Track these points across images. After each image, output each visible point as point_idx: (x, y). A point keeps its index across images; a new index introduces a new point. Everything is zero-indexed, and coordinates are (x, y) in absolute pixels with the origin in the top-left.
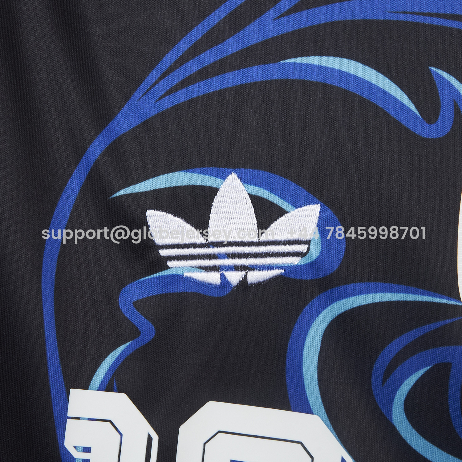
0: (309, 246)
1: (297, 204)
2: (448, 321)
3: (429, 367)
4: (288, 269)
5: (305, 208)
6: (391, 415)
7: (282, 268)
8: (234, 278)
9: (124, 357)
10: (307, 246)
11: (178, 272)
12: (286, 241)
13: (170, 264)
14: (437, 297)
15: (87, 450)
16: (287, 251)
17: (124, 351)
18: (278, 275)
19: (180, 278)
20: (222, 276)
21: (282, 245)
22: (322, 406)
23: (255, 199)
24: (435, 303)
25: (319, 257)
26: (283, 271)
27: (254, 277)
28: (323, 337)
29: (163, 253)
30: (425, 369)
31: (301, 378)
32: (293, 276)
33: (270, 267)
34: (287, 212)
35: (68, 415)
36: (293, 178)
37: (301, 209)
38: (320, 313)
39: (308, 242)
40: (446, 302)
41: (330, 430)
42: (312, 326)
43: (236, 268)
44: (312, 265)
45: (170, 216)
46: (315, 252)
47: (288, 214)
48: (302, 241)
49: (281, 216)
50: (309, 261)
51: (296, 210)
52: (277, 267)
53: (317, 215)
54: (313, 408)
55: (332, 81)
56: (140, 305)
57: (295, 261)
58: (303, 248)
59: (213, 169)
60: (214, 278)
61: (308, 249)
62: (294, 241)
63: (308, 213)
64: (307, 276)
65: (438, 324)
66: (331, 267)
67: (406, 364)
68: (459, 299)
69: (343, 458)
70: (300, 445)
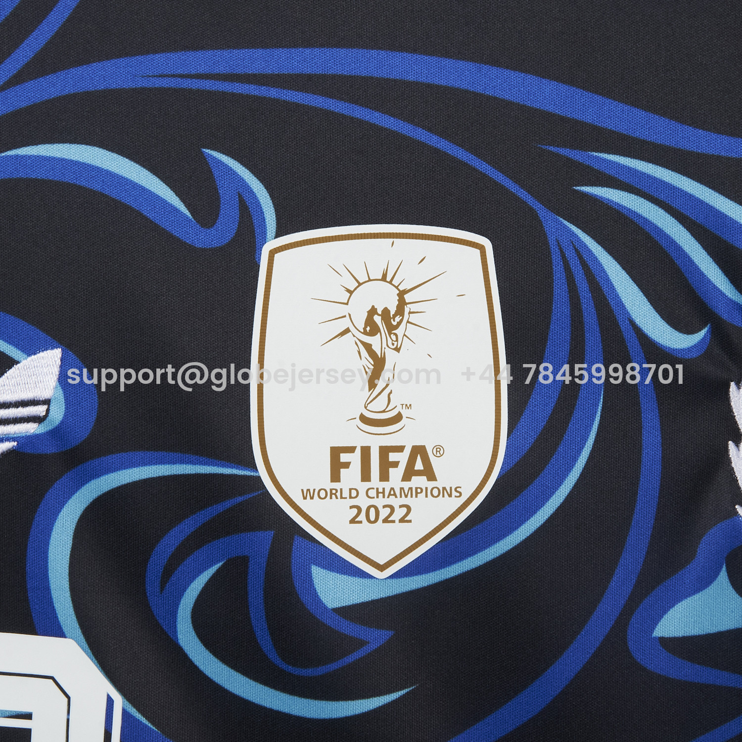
0: (49, 407)
1: (31, 350)
2: (240, 499)
3: (221, 564)
4: (24, 441)
5: (41, 354)
6: (175, 632)
7: (14, 439)
10: (45, 407)
12: (19, 402)
14: (223, 466)
16: (19, 415)
18: (9, 450)
21: (13, 407)
22: (76, 625)
24: (222, 475)
25: (62, 422)
26: (15, 444)
28: (75, 531)
30: (216, 566)
31: (47, 589)
32: (28, 450)
34: (17, 362)
37: (36, 356)
38: (69, 498)
39: (47, 402)
40: (236, 473)
41: (90, 658)
42: (59, 517)
44: (56, 433)
46: (57, 414)
47: (18, 365)
48: (39, 401)
49: (10, 368)
50: (50, 428)
51: (29, 359)
52: (8, 438)
53: (57, 363)
54: (65, 629)
55: (69, 178)
57: (31, 428)
58: (40, 410)
61: (48, 411)
62: (28, 401)
63: (45, 362)
64: (50, 449)
65: (228, 504)
66: (82, 432)
67: (189, 560)
68: (255, 468)
69: (108, 695)
70: (51, 680)
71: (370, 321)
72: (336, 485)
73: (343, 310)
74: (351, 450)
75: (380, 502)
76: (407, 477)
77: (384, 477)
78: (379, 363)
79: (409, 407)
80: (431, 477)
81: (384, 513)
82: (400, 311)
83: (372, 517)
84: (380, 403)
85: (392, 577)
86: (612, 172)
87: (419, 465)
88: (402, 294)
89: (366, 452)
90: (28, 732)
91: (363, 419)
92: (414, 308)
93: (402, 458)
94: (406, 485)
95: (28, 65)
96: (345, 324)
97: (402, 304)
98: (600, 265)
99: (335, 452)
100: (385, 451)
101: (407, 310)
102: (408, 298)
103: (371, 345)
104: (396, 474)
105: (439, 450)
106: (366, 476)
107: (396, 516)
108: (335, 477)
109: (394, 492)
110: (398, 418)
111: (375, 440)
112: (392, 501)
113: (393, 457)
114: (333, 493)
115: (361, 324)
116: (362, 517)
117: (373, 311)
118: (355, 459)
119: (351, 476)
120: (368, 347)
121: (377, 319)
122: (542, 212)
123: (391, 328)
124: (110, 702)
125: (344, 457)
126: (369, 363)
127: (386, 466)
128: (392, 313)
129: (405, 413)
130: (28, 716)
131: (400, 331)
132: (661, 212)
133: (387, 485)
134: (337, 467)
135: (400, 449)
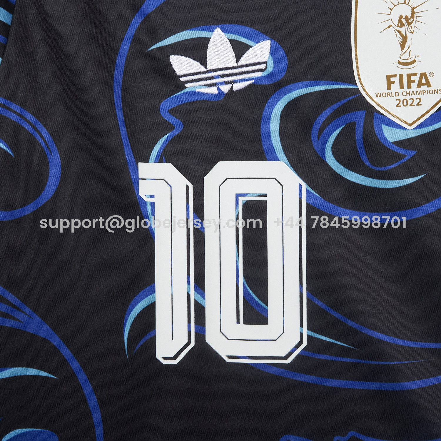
0: (267, 65)
1: (257, 42)
2: (351, 98)
3: (343, 126)
4: (257, 79)
5: (262, 43)
6: (325, 157)
7: (252, 79)
8: (225, 89)
9: (167, 142)
10: (265, 65)
11: (192, 90)
12: (253, 64)
13: (187, 85)
14: (343, 85)
15: (152, 196)
16: (254, 69)
17: (167, 139)
18: (250, 84)
19: (194, 93)
20: (218, 89)
21: (251, 66)
22: (284, 156)
23: (232, 42)
24: (343, 89)
25: (273, 71)
26: (253, 81)
27: (237, 87)
28: (280, 117)
29: (182, 79)
30: (341, 127)
31: (271, 141)
32: (258, 83)
33: (245, 80)
34: (252, 47)
35: (139, 177)
36: (253, 26)
37: (259, 44)
38: (277, 103)
39: (266, 63)
40: (348, 87)
41: (291, 169)
42: (273, 111)
43: (226, 83)
44: (270, 75)
45: (184, 57)
46: (271, 68)
47: (252, 48)
48: (262, 62)
49: (249, 49)
50: (268, 73)
51: (257, 45)
52: (250, 79)
53: (269, 46)
54: (279, 158)
56: (172, 112)
57: (259, 74)
58: (263, 66)
59: (206, 27)
60: (214, 90)
61: (266, 66)
62: (257, 63)
63: (264, 46)
64: (267, 82)
65: (345, 101)
66: (281, 75)
67: (330, 126)
68: (356, 85)
69: (299, 184)
70: (274, 179)
71: (400, 21)
72: (389, 91)
73: (389, 17)
74: (395, 76)
75: (408, 97)
76: (419, 86)
77: (409, 87)
78: (405, 39)
79: (418, 56)
80: (429, 86)
81: (410, 102)
82: (413, 16)
83: (405, 104)
84: (406, 56)
85: (414, 129)
87: (424, 81)
88: (413, 9)
89: (401, 76)
90: (265, 202)
91: (399, 63)
92: (418, 14)
93: (416, 78)
94: (419, 90)
96: (390, 23)
97: (413, 13)
99: (389, 77)
100: (409, 76)
101: (415, 16)
102: (415, 10)
103: (401, 31)
104: (414, 85)
105: (432, 74)
106: (402, 87)
107: (415, 103)
108: (389, 88)
109: (414, 93)
110: (414, 61)
111: (405, 71)
112: (413, 97)
113: (412, 78)
114: (388, 94)
115: (396, 22)
116: (401, 104)
117: (401, 17)
118: (397, 80)
119: (395, 87)
120: (400, 32)
121: (403, 20)
123: (409, 24)
124: (300, 186)
125: (392, 79)
126: (400, 39)
127: (410, 82)
128: (409, 17)
129: (417, 59)
130: (265, 195)
131: (413, 25)
133: (410, 90)
134: (389, 84)
135: (415, 75)
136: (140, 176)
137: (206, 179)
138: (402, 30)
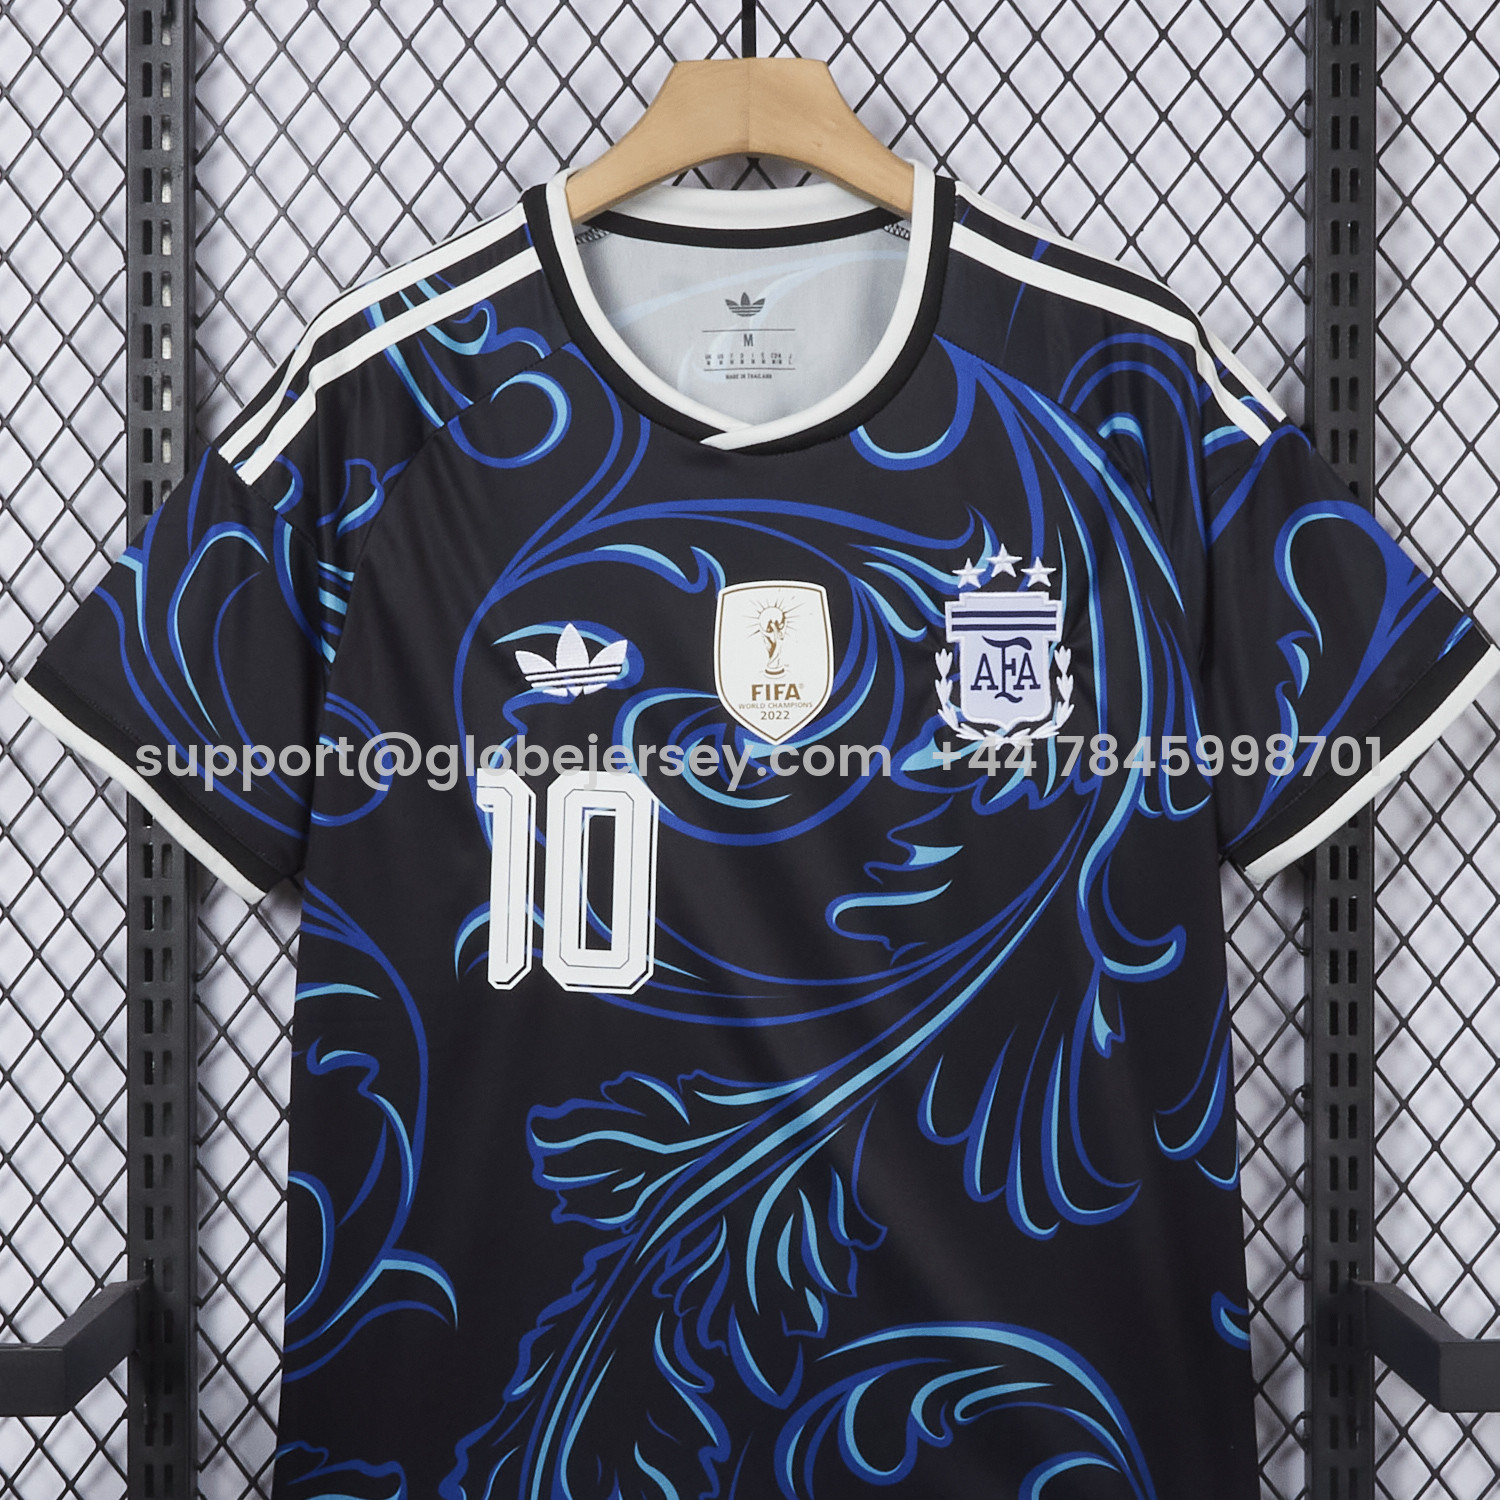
1: (612, 641)
2: (711, 709)
3: (702, 739)
4: (611, 683)
5: (617, 643)
7: (605, 683)
8: (576, 691)
11: (539, 690)
12: (607, 665)
13: (533, 685)
14: (703, 694)
15: (491, 806)
16: (607, 672)
18: (603, 688)
19: (540, 694)
20: (568, 691)
21: (604, 668)
23: (585, 640)
24: (702, 698)
25: (628, 675)
26: (606, 685)
27: (588, 690)
28: (635, 725)
29: (528, 678)
30: (700, 740)
32: (613, 688)
33: (598, 683)
35: (478, 786)
36: (609, 625)
37: (615, 644)
38: (632, 709)
39: (621, 665)
40: (709, 697)
41: (643, 783)
42: (627, 718)
43: (576, 685)
44: (624, 680)
45: (531, 654)
46: (626, 671)
47: (606, 648)
48: (617, 665)
50: (622, 677)
51: (612, 645)
52: (602, 682)
53: (625, 647)
56: (515, 713)
57: (613, 678)
58: (618, 669)
59: (556, 622)
60: (563, 692)
61: (621, 669)
62: (611, 665)
63: (619, 646)
64: (621, 687)
65: (706, 711)
66: (637, 680)
67: (687, 738)
68: (716, 694)
69: (652, 799)
70: (625, 793)
71: (769, 626)
72: (754, 702)
73: (756, 621)
74: (761, 686)
75: (775, 710)
76: (787, 698)
77: (777, 698)
78: (774, 646)
79: (787, 666)
80: (798, 698)
81: (777, 715)
82: (783, 622)
83: (771, 715)
84: (775, 664)
85: (783, 743)
86: (880, 555)
87: (792, 693)
88: (784, 614)
89: (768, 687)
90: (614, 818)
91: (767, 672)
92: (789, 620)
93: (785, 690)
94: (787, 702)
95: (607, 508)
96: (758, 628)
97: (784, 618)
98: (874, 599)
99: (754, 687)
100: (777, 687)
101: (786, 621)
102: (786, 615)
103: (770, 637)
104: (782, 697)
105: (801, 685)
106: (768, 698)
107: (783, 716)
108: (754, 699)
109: (781, 705)
110: (783, 671)
111: (773, 681)
112: (780, 709)
113: (780, 689)
114: (753, 706)
115: (765, 627)
116: (767, 716)
117: (771, 622)
118: (763, 690)
119: (761, 698)
120: (768, 638)
121: (773, 625)
122: (849, 576)
123: (779, 629)
124: (653, 802)
125: (758, 689)
126: (770, 646)
127: (777, 693)
128: (780, 622)
129: (786, 669)
130: (614, 810)
131: (783, 631)
132: (902, 573)
133: (778, 702)
134: (755, 693)
135: (784, 685)
136: (478, 784)
137: (549, 788)
138: (771, 635)
